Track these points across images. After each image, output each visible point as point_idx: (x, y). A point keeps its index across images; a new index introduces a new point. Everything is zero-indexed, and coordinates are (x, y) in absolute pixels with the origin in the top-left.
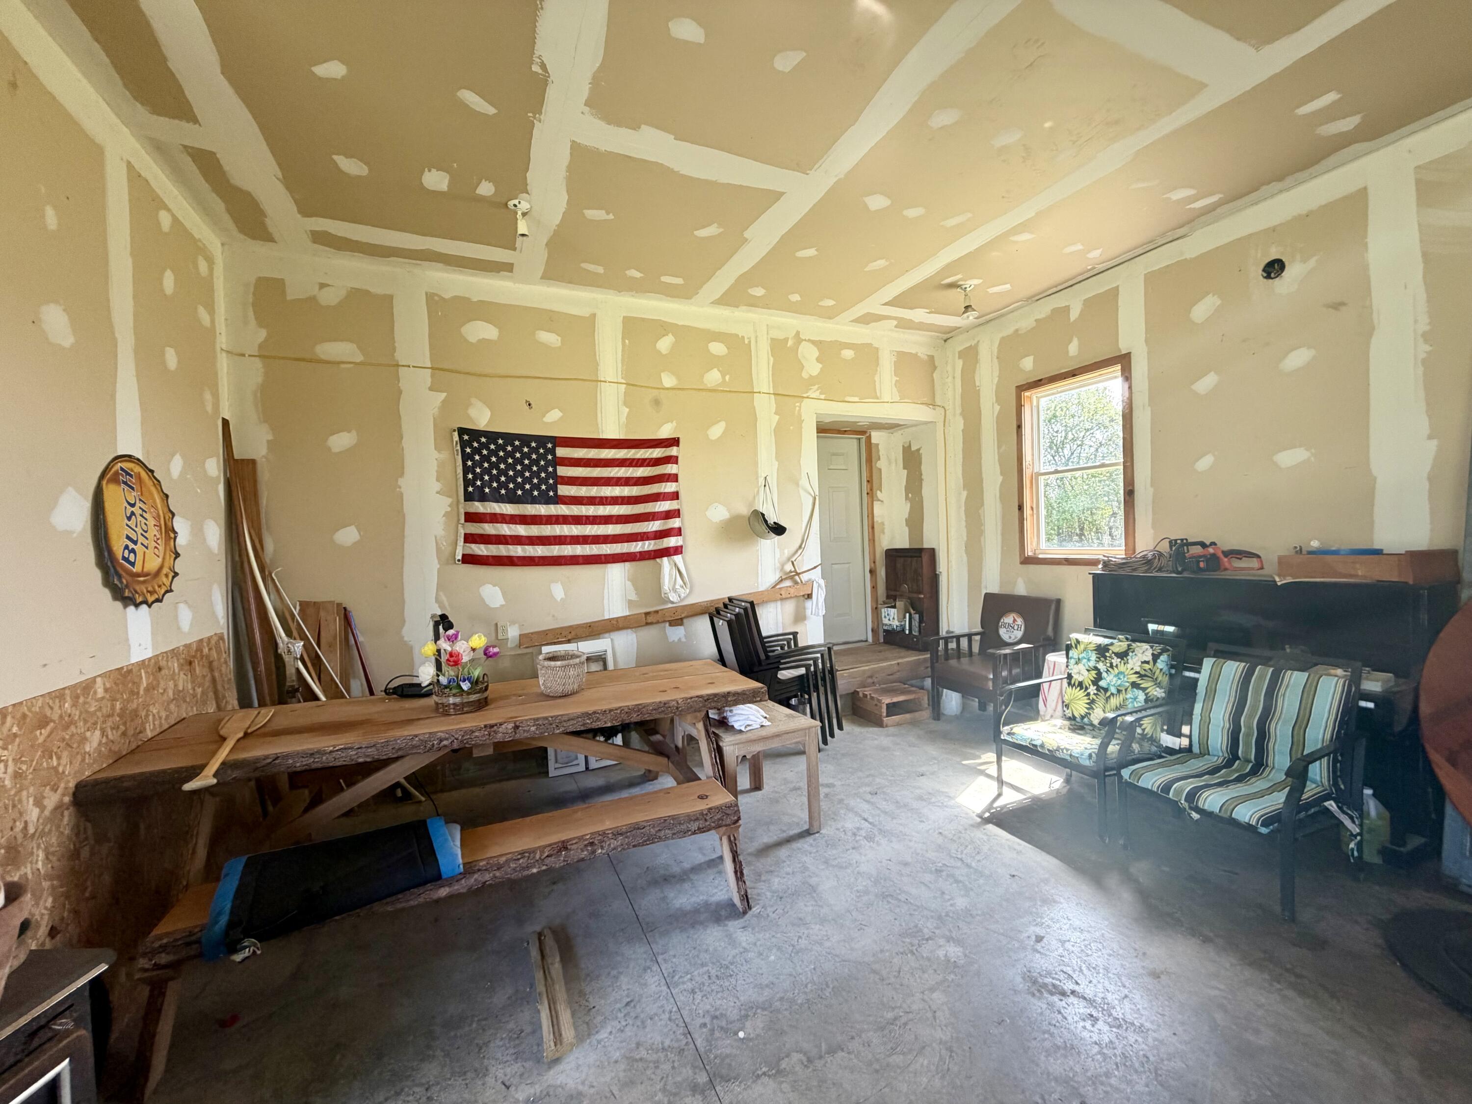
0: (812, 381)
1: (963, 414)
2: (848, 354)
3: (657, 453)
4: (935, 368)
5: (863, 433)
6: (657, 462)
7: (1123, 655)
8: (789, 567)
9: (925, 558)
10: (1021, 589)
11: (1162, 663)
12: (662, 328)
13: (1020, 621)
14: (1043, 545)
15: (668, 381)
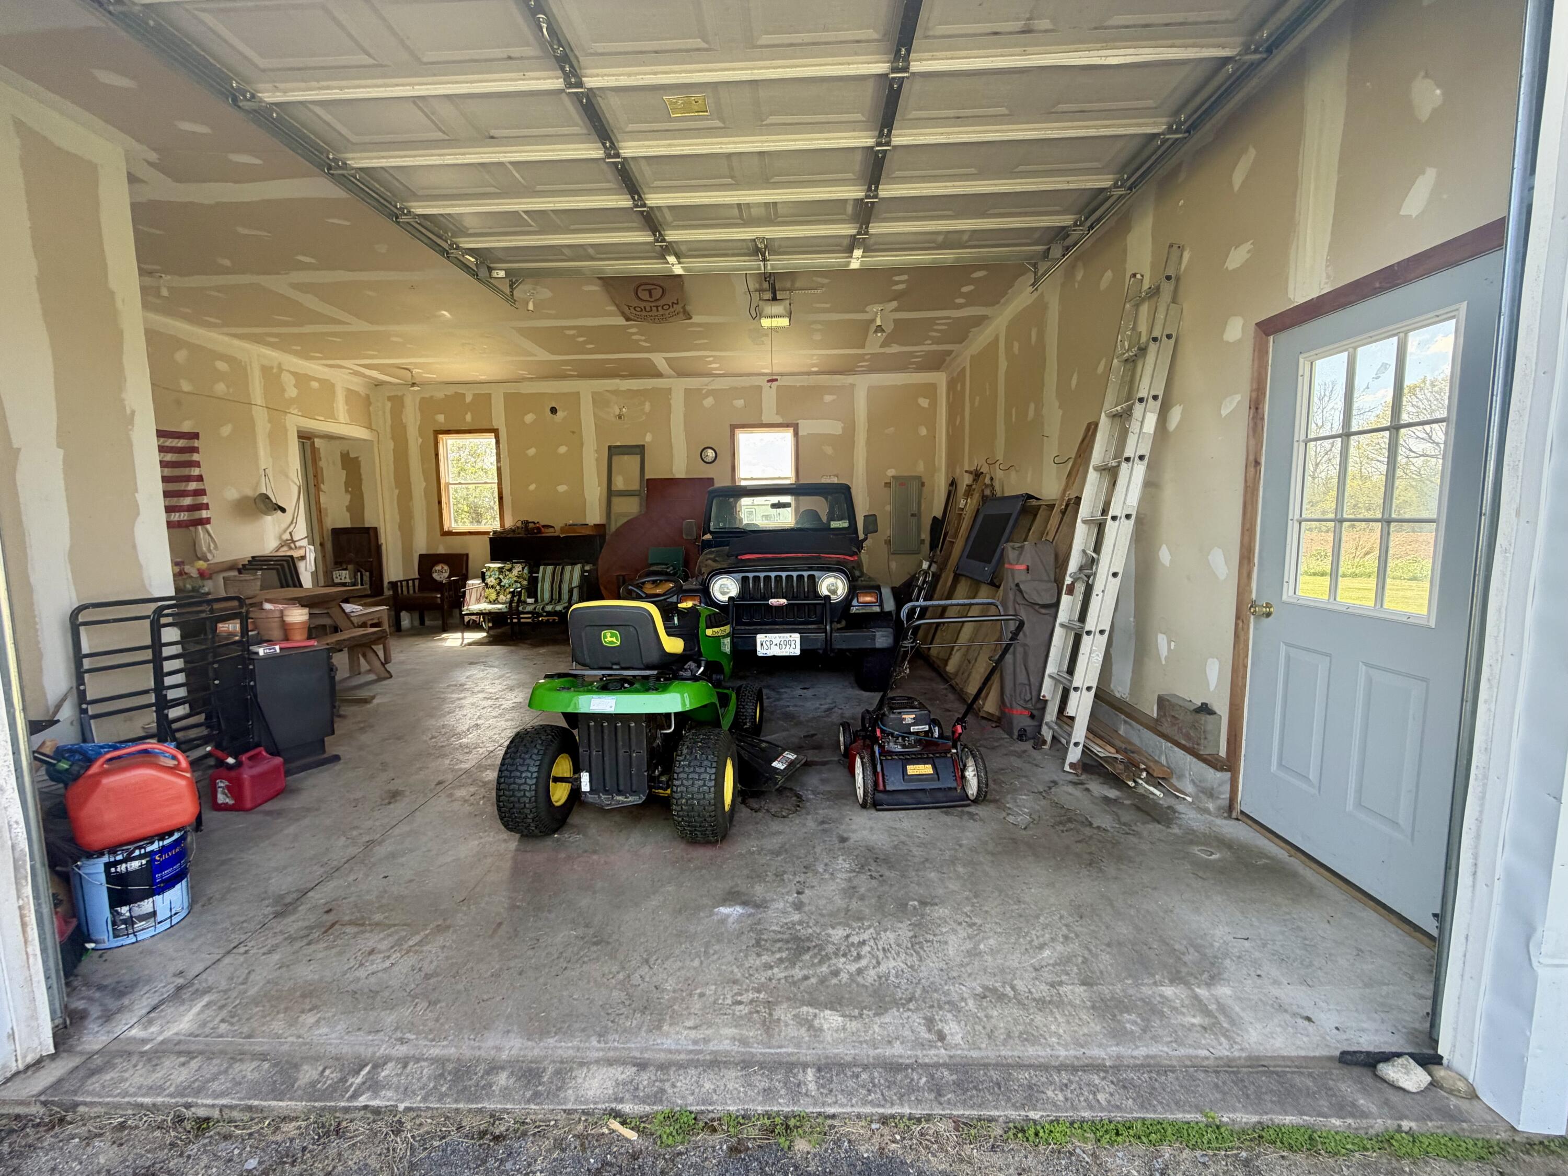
0: (292, 401)
1: (393, 438)
2: (315, 385)
3: (181, 443)
4: (370, 404)
5: (309, 438)
6: (181, 450)
7: (510, 570)
8: (286, 536)
9: (372, 533)
10: (441, 550)
11: (526, 571)
12: (178, 343)
13: (446, 568)
14: (454, 525)
15: (186, 386)
